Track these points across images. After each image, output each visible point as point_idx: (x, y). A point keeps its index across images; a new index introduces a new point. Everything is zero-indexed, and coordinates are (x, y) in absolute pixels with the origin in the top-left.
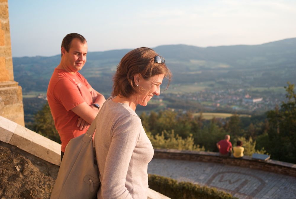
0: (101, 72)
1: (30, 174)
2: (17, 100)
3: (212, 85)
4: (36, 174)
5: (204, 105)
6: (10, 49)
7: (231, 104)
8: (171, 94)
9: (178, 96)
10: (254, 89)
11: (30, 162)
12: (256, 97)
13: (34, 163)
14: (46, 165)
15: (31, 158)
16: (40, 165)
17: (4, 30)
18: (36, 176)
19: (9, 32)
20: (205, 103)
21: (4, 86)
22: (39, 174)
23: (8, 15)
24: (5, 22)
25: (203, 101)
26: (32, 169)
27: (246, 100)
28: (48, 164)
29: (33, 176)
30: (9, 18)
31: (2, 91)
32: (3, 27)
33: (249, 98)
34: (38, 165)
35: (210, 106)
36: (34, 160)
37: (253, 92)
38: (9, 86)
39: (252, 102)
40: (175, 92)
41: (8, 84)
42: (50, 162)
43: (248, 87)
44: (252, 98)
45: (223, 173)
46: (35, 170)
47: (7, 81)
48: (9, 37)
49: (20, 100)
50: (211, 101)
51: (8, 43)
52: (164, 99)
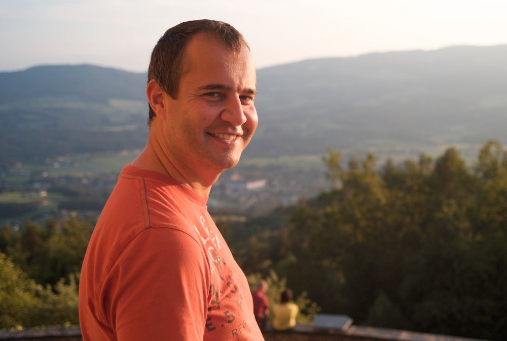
8: (69, 179)
9: (85, 181)
10: (249, 162)
12: (253, 178)
27: (233, 186)
33: (239, 182)
37: (247, 168)
39: (246, 190)
40: (77, 173)
44: (245, 181)
52: (50, 191)
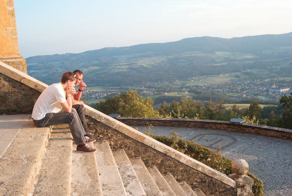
0: (127, 67)
1: (3, 86)
2: (23, 69)
3: (237, 76)
4: (6, 86)
5: (230, 96)
6: (16, 30)
7: (258, 95)
8: (196, 86)
9: (204, 87)
10: (281, 79)
11: (2, 79)
12: (284, 87)
13: (5, 80)
14: (12, 81)
15: (3, 77)
16: (9, 81)
17: (10, 15)
18: (6, 88)
19: (15, 17)
20: (230, 94)
21: (11, 59)
22: (8, 87)
23: (13, 3)
24: (11, 9)
25: (229, 92)
26: (4, 84)
27: (273, 90)
28: (13, 81)
29: (4, 88)
30: (14, 6)
31: (10, 62)
32: (9, 13)
33: (276, 89)
34: (7, 81)
35: (236, 97)
36: (4, 78)
37: (280, 82)
38: (15, 58)
39: (279, 92)
40: (200, 84)
41: (15, 57)
42: (15, 79)
43: (275, 77)
44: (279, 89)
45: (203, 135)
46: (5, 84)
47: (14, 55)
48: (15, 21)
49: (25, 70)
50: (237, 92)
51: (15, 26)
52: (189, 92)
